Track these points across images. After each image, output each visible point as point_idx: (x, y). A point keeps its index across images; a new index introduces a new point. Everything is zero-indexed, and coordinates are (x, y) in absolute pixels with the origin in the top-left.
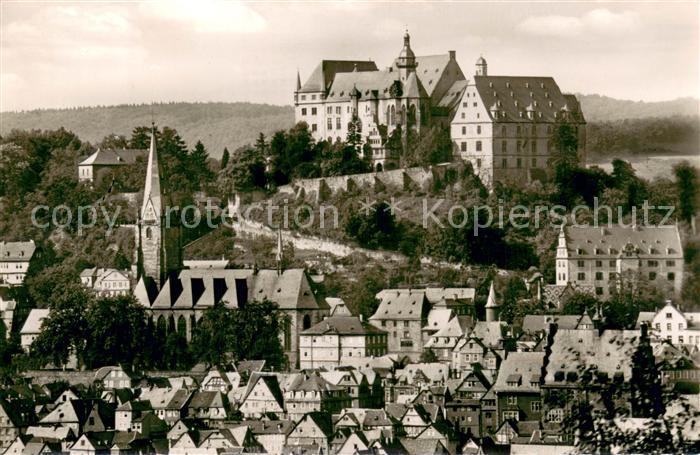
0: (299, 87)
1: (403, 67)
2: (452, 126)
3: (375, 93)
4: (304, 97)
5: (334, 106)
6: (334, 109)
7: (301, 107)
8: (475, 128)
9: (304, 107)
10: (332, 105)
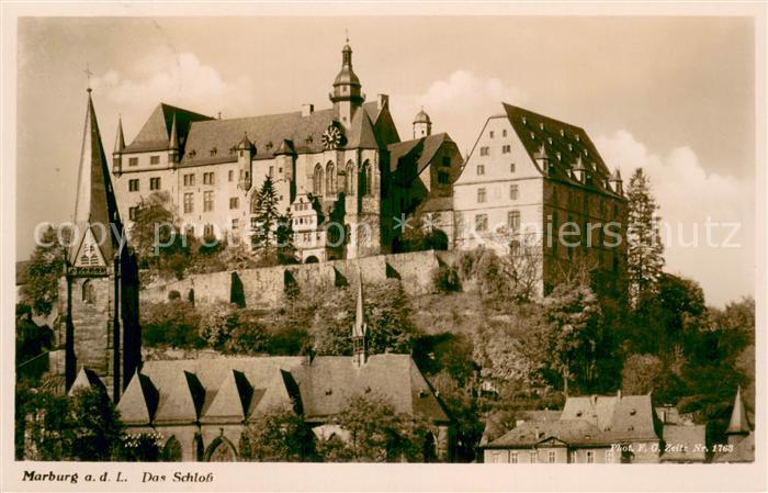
0: (123, 145)
1: (344, 99)
2: (455, 188)
3: (290, 143)
4: (134, 162)
5: (199, 172)
6: (199, 178)
7: (127, 178)
8: (505, 189)
9: (134, 176)
10: (194, 170)
